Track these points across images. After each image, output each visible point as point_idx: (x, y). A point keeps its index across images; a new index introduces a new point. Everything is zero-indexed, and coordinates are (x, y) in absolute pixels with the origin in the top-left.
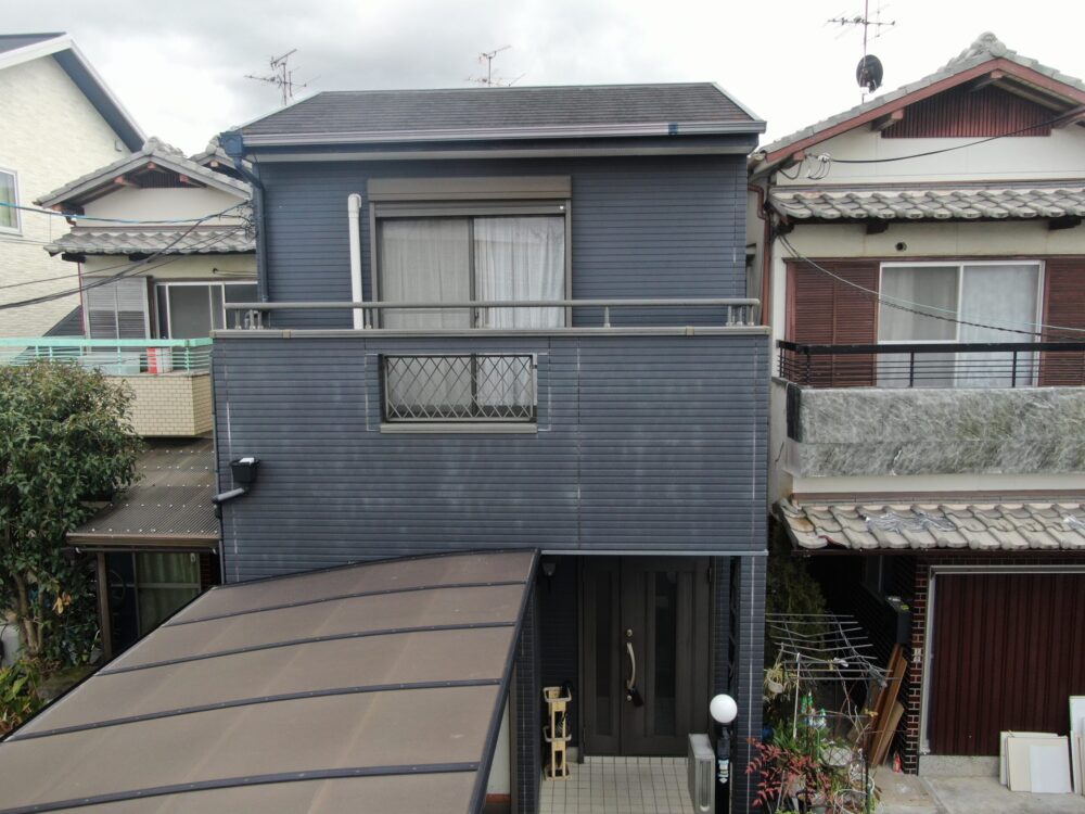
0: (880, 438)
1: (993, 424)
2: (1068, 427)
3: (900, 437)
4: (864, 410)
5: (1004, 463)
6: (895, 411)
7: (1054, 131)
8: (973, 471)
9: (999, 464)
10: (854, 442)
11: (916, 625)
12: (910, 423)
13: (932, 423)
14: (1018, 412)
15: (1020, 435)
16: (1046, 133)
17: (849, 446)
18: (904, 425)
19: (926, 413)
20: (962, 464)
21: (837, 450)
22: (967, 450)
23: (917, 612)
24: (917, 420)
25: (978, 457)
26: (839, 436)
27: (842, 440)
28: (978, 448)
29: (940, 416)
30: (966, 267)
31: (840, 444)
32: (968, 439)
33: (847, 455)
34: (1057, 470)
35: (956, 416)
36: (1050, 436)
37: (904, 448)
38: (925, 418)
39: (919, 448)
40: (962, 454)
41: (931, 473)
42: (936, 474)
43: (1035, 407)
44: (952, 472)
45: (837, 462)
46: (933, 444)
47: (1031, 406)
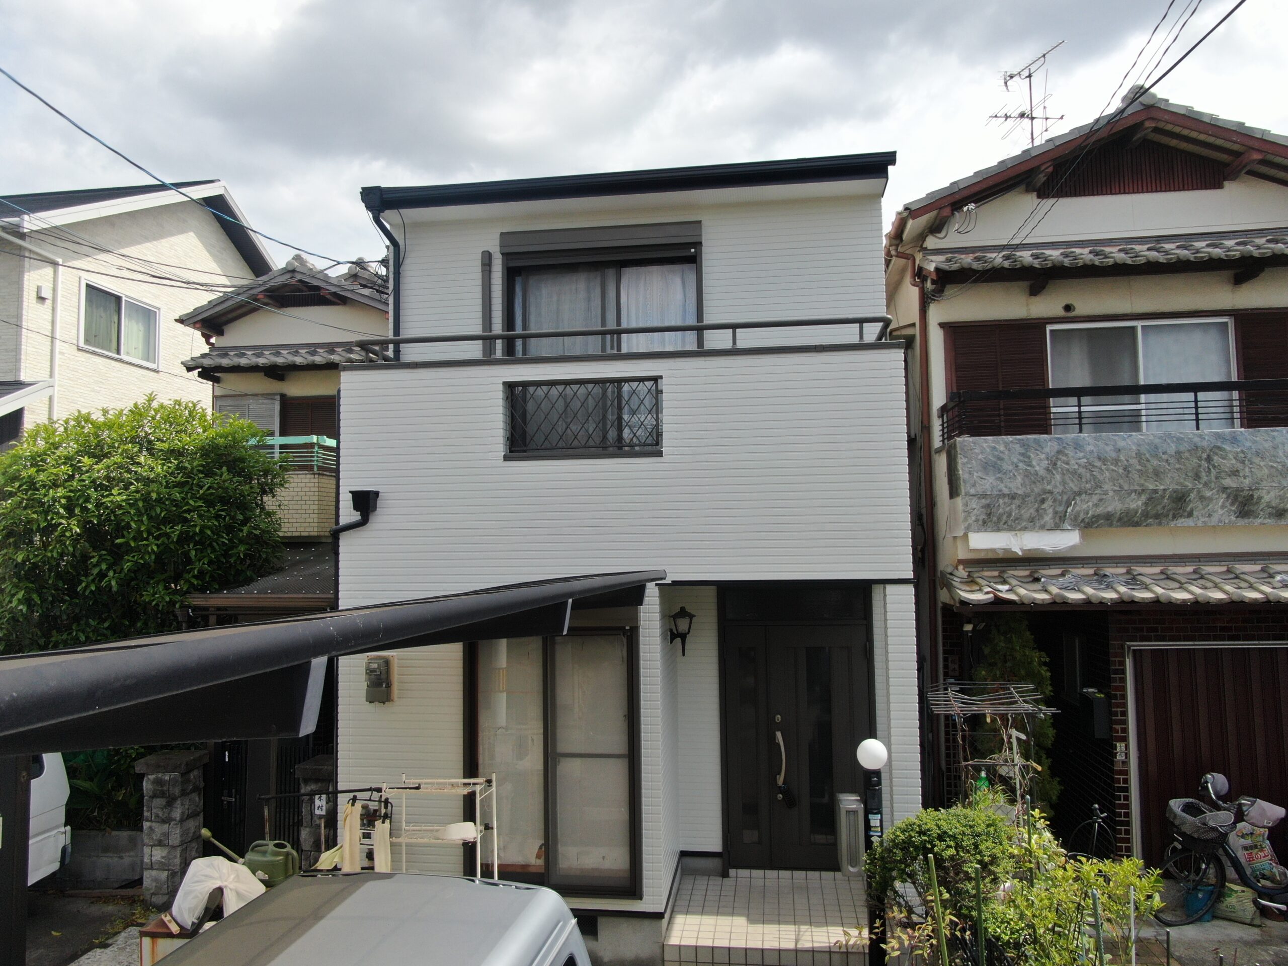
0: (1049, 487)
1: (1177, 469)
2: (1266, 471)
3: (1073, 486)
4: (1029, 457)
5: (1195, 513)
6: (1064, 458)
7: (1226, 183)
8: (1160, 524)
9: (1190, 515)
10: (1020, 492)
11: (1116, 714)
12: (1082, 471)
13: (1107, 470)
14: (1205, 456)
15: (1210, 482)
16: (1219, 186)
17: (1013, 497)
18: (1075, 472)
19: (1099, 458)
20: (1146, 515)
21: (1001, 501)
22: (1150, 499)
23: (1115, 697)
24: (1089, 466)
25: (1164, 507)
26: (1002, 486)
27: (1006, 491)
28: (1163, 497)
29: (1116, 461)
30: (1142, 326)
31: (1004, 495)
32: (1151, 487)
33: (1013, 507)
34: (1259, 521)
35: (1132, 461)
36: (1247, 481)
37: (1077, 498)
38: (1098, 464)
39: (1095, 499)
40: (1146, 504)
41: (1111, 525)
42: (1117, 527)
43: (1224, 450)
44: (1137, 524)
45: (1001, 515)
46: (1111, 493)
47: (1219, 448)
